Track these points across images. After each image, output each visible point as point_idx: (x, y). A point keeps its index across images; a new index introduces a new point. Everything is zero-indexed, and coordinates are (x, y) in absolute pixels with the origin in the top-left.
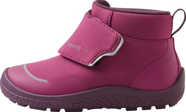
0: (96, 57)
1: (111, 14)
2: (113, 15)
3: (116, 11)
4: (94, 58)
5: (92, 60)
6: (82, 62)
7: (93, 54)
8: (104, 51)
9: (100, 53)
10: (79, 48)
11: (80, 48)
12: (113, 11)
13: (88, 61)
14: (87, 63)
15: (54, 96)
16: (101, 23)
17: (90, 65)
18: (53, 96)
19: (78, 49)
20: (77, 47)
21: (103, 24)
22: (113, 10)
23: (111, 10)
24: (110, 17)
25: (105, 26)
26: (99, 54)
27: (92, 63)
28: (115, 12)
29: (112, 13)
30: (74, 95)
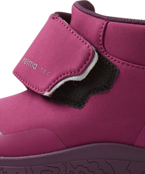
0: (56, 81)
1: (104, 26)
2: (108, 26)
3: (112, 21)
4: (53, 84)
5: (50, 87)
6: (36, 89)
7: (53, 77)
8: (68, 73)
9: (63, 76)
10: (35, 66)
11: (37, 65)
12: (107, 21)
13: (43, 87)
14: (42, 91)
15: (12, 158)
16: (67, 28)
17: (47, 94)
18: (9, 158)
19: (33, 67)
20: (32, 63)
21: (70, 30)
22: (107, 19)
23: (104, 19)
24: (102, 30)
25: (73, 33)
26: (61, 76)
27: (49, 91)
28: (110, 23)
29: (105, 23)
30: (43, 157)
